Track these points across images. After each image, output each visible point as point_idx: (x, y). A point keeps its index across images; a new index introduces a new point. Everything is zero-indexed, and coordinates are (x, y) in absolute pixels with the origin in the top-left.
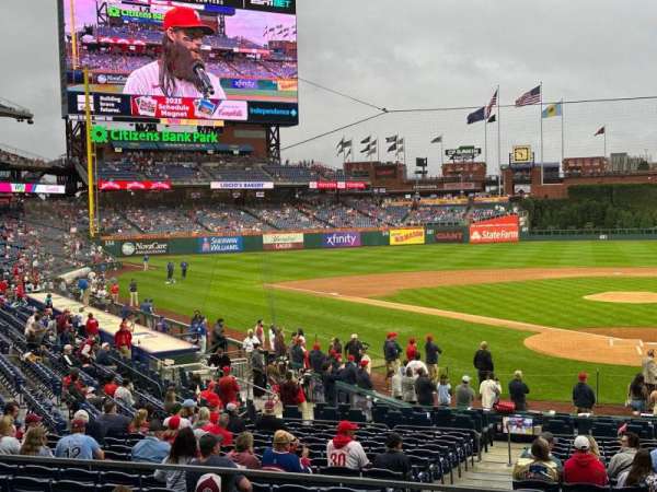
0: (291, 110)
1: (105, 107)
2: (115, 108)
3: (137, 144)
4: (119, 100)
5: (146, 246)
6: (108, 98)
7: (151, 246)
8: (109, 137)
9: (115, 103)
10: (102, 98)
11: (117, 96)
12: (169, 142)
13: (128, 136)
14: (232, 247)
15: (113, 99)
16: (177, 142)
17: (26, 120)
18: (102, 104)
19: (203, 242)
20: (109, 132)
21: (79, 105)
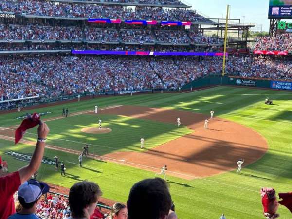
5: (246, 82)
7: (249, 82)
8: (286, 26)
10: (282, 8)
14: (287, 87)
18: (282, 11)
19: (273, 83)
20: (287, 24)
21: (273, 12)
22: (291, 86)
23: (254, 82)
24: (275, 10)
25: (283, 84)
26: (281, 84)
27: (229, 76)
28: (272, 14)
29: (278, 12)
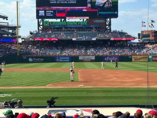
0: (115, 12)
1: (48, 14)
2: (51, 14)
3: (58, 26)
4: (52, 12)
5: (37, 59)
6: (49, 11)
7: (39, 59)
8: (49, 24)
9: (51, 12)
10: (47, 11)
11: (52, 10)
12: (70, 25)
13: (56, 23)
14: (67, 60)
15: (50, 11)
16: (72, 25)
17: (5, 19)
18: (47, 13)
19: (57, 58)
20: (50, 22)
21: (40, 14)
22: (69, 59)
23: (43, 59)
24: (42, 13)
25: (64, 58)
26: (62, 58)
27: (22, 56)
28: (40, 15)
29: (44, 14)
